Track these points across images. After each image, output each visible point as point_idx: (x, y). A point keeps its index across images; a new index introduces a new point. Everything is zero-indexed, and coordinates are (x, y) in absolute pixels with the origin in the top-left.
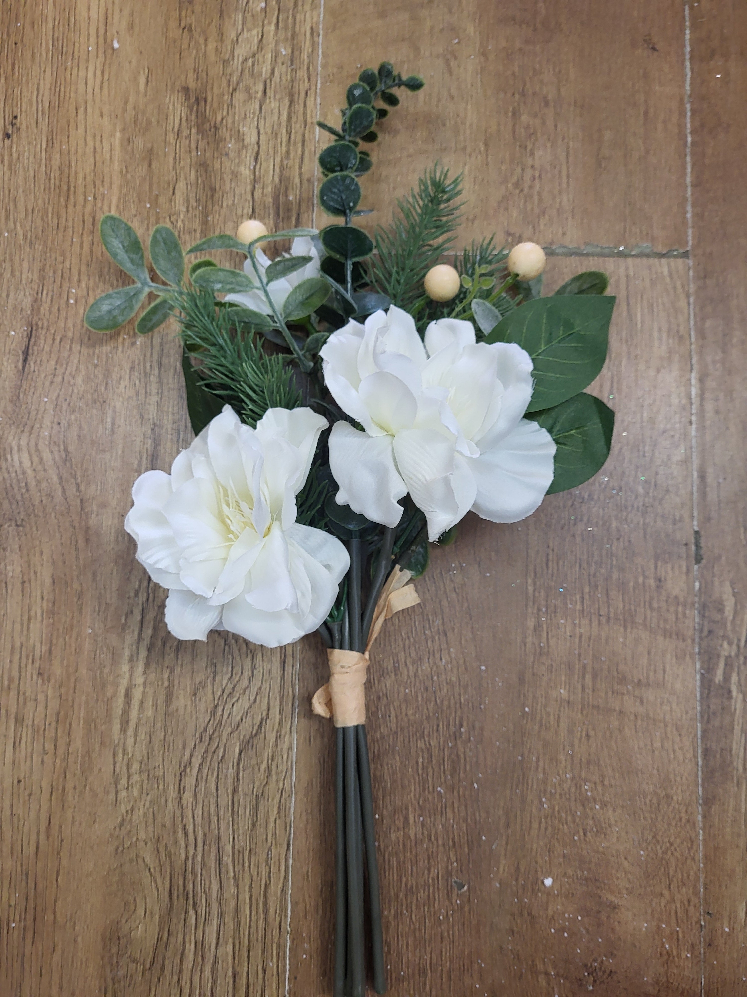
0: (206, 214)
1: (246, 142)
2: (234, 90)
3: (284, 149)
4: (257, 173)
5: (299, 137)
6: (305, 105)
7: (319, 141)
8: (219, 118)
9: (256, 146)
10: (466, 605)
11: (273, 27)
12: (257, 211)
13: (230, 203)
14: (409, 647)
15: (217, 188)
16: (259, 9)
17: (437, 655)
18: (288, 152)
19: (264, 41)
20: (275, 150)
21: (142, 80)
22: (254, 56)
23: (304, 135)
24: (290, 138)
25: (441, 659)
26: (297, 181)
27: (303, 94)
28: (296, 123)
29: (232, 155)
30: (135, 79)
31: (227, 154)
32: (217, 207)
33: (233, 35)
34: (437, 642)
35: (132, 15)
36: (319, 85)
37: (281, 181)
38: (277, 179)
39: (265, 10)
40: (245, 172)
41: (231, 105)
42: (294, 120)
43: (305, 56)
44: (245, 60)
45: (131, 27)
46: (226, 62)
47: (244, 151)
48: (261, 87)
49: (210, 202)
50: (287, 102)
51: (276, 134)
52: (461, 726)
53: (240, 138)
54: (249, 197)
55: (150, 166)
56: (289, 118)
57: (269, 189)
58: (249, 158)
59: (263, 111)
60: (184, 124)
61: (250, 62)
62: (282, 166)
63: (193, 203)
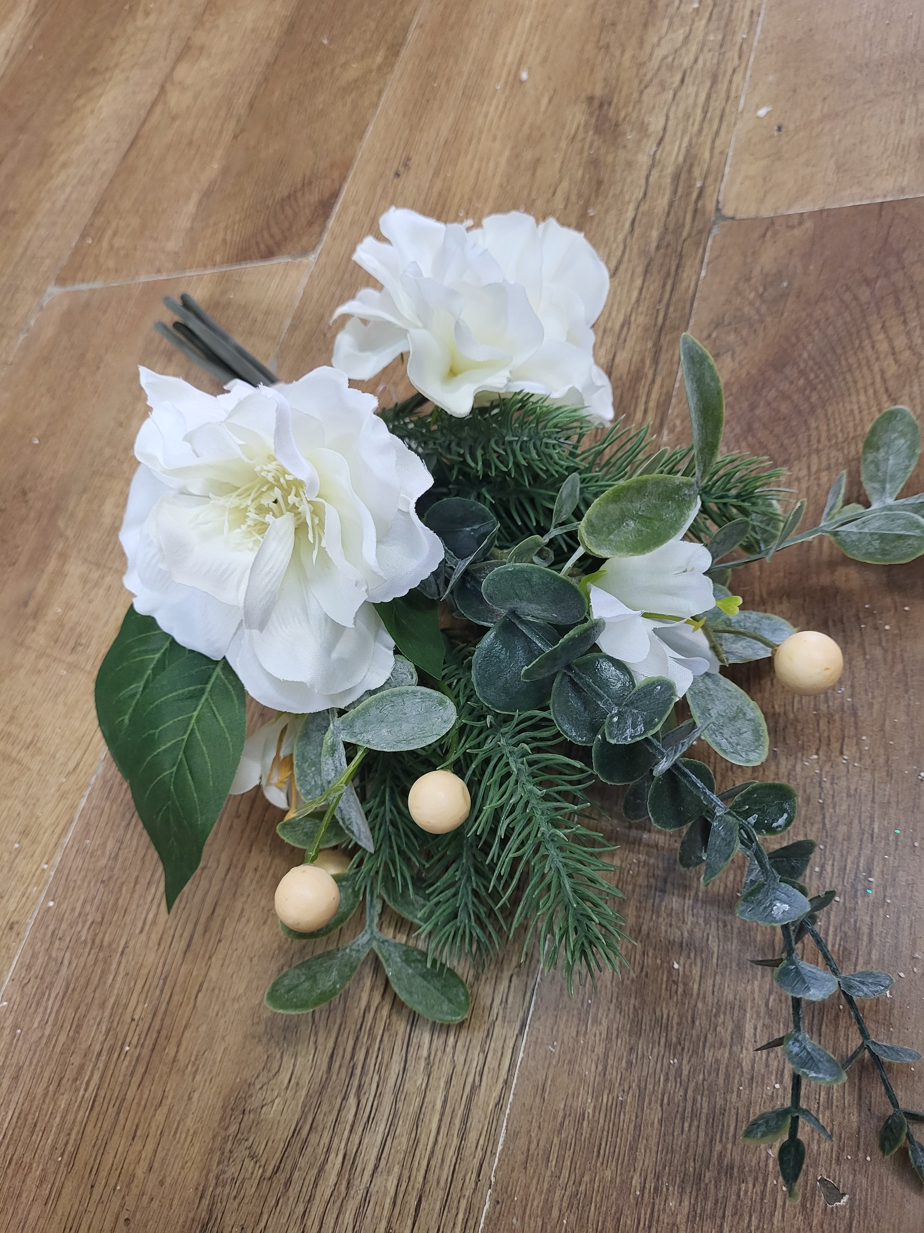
0: (586, 207)
1: (649, 132)
2: (646, 87)
3: (696, 127)
4: (658, 156)
5: (718, 113)
6: (731, 82)
7: (742, 112)
8: (622, 114)
9: (661, 133)
10: (899, 667)
11: (704, 22)
12: (649, 194)
13: (618, 191)
14: (785, 728)
15: (606, 180)
16: (690, 10)
17: (836, 745)
18: (700, 131)
19: (691, 37)
20: (684, 132)
21: (545, 101)
22: (676, 52)
23: (723, 111)
24: (705, 116)
25: (842, 753)
26: (707, 155)
27: (729, 72)
28: (716, 101)
29: (629, 146)
30: (538, 102)
31: (625, 147)
32: (600, 199)
33: (655, 40)
34: (838, 724)
35: (548, 51)
36: (752, 59)
37: (685, 160)
38: (681, 159)
39: (697, 10)
40: (643, 159)
41: (639, 101)
42: (714, 96)
43: (739, 39)
44: (665, 57)
45: (545, 60)
46: (641, 65)
47: (645, 140)
48: (678, 77)
49: (593, 196)
50: (708, 84)
51: (689, 117)
52: (870, 874)
53: (643, 129)
54: (643, 182)
55: (534, 174)
56: (709, 97)
57: (670, 170)
58: (650, 146)
59: (677, 98)
60: (581, 128)
61: (670, 59)
62: (690, 145)
63: (573, 198)
